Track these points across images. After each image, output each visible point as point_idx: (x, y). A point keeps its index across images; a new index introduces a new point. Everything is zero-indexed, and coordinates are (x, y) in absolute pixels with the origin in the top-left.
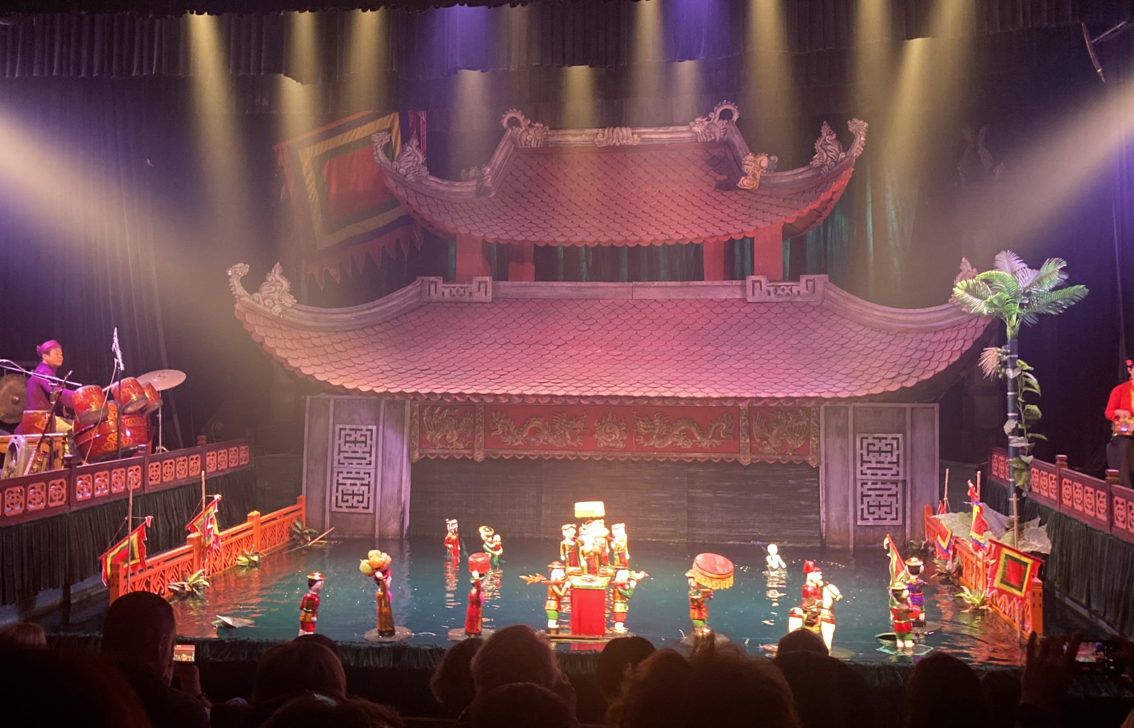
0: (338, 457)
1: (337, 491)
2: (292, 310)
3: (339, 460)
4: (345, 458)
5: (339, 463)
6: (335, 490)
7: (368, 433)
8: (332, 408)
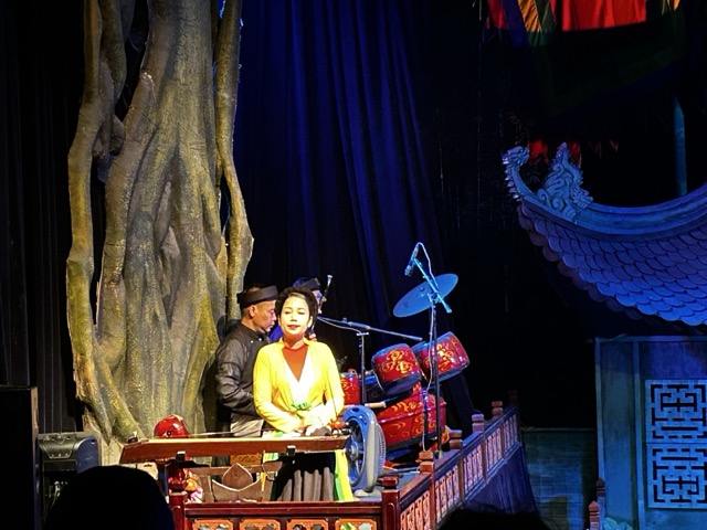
0: (653, 428)
1: (655, 478)
2: (588, 213)
3: (654, 432)
4: (664, 429)
5: (655, 437)
6: (650, 476)
7: (699, 391)
8: (636, 356)
